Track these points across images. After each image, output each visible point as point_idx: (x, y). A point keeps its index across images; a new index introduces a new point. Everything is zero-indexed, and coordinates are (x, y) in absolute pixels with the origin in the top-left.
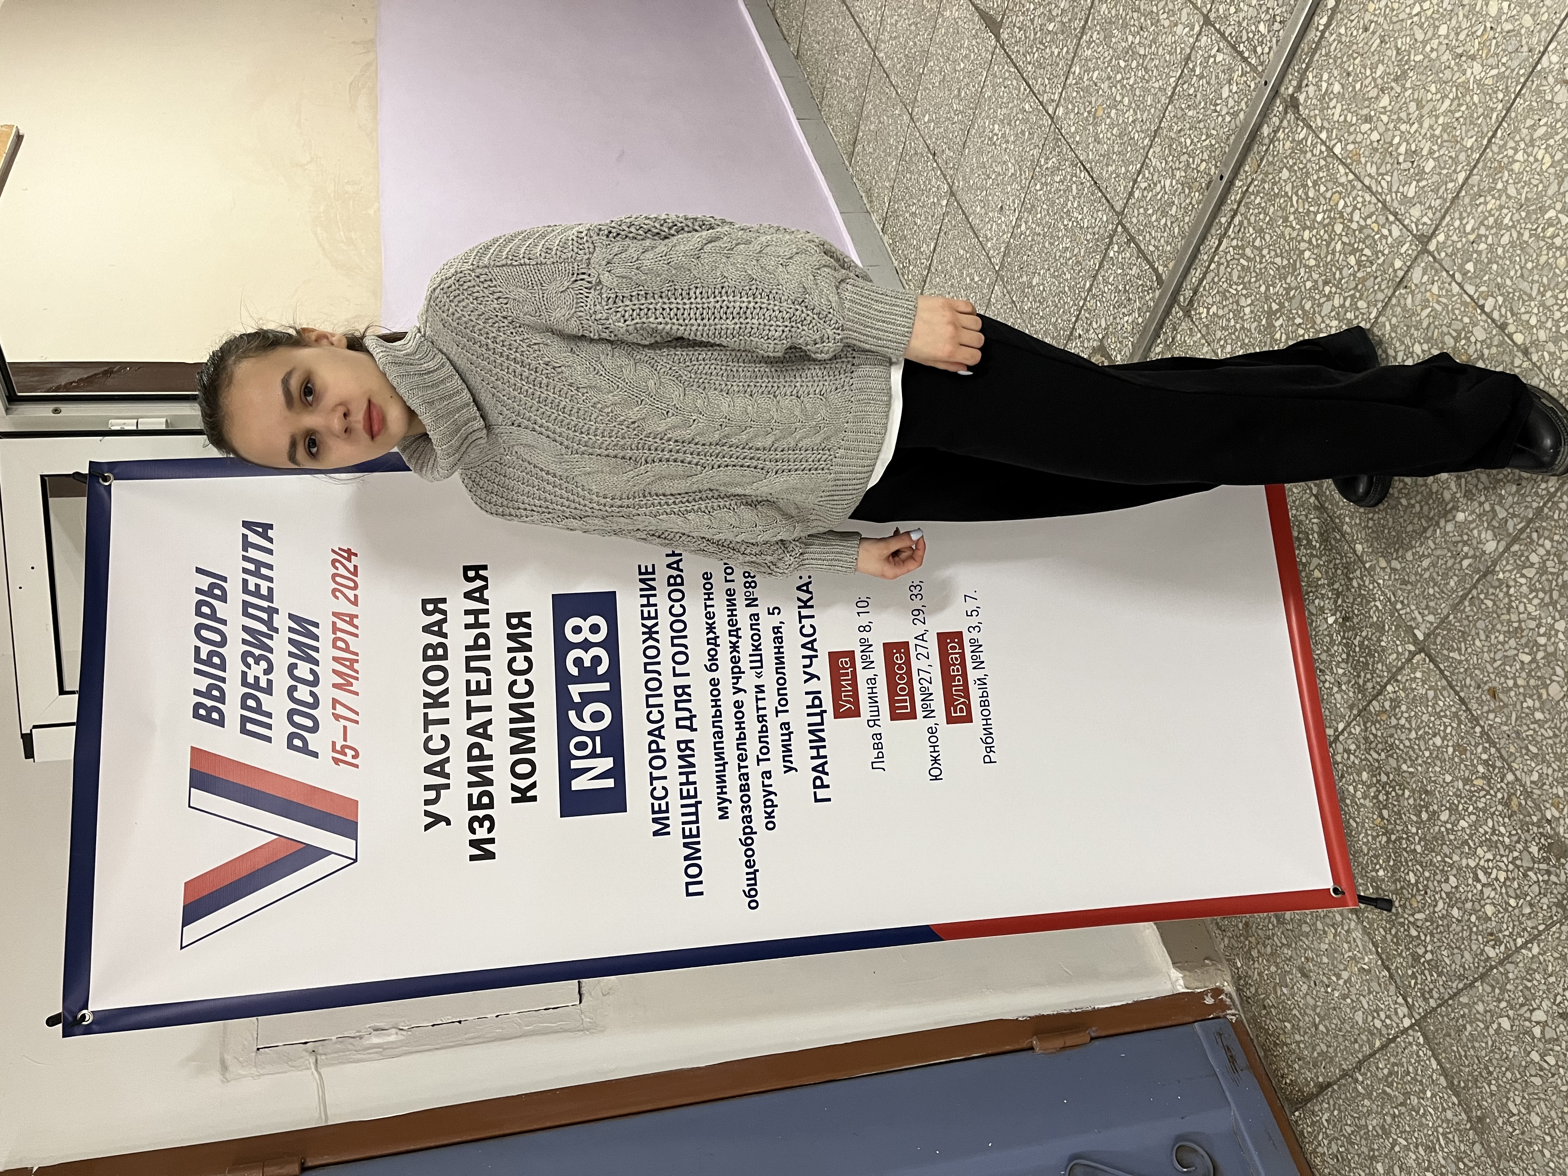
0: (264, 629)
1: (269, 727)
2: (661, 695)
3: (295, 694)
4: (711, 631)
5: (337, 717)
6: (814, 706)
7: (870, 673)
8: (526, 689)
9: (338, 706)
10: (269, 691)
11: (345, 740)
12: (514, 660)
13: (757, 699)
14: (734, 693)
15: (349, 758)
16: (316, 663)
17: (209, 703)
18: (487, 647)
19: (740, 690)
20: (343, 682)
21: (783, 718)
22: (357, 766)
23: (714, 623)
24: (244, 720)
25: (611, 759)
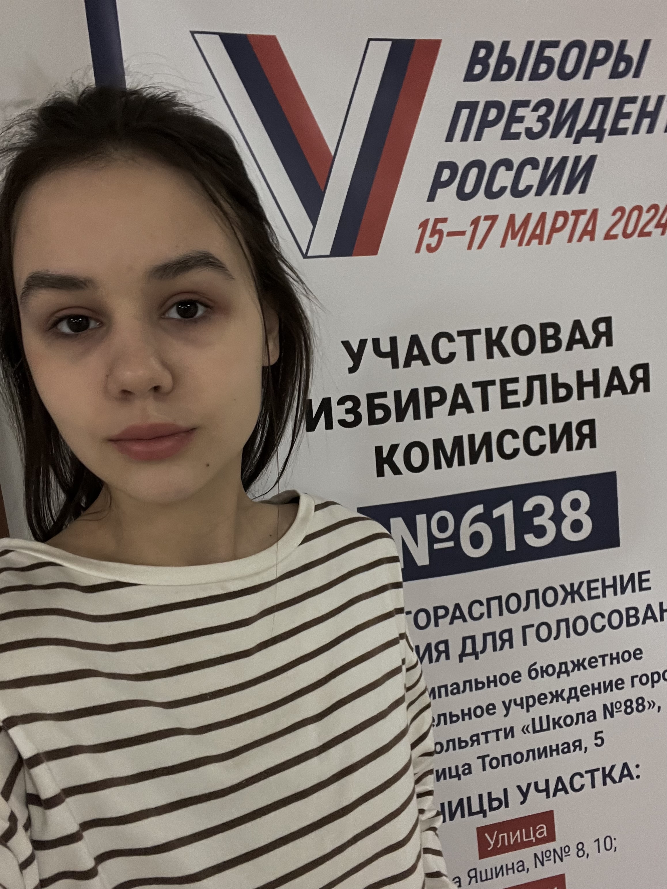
0: (579, 126)
1: (465, 138)
2: (501, 614)
3: (502, 169)
4: (575, 666)
5: (476, 222)
6: (491, 800)
7: (529, 863)
8: (508, 450)
9: (489, 222)
10: (507, 135)
11: (450, 234)
12: (541, 432)
13: (497, 731)
14: (504, 703)
15: (427, 240)
16: (539, 193)
17: (493, 61)
18: (557, 399)
19: (508, 709)
20: (517, 227)
21: (476, 765)
22: (418, 250)
23: (585, 668)
24: (473, 106)
25: (427, 562)
